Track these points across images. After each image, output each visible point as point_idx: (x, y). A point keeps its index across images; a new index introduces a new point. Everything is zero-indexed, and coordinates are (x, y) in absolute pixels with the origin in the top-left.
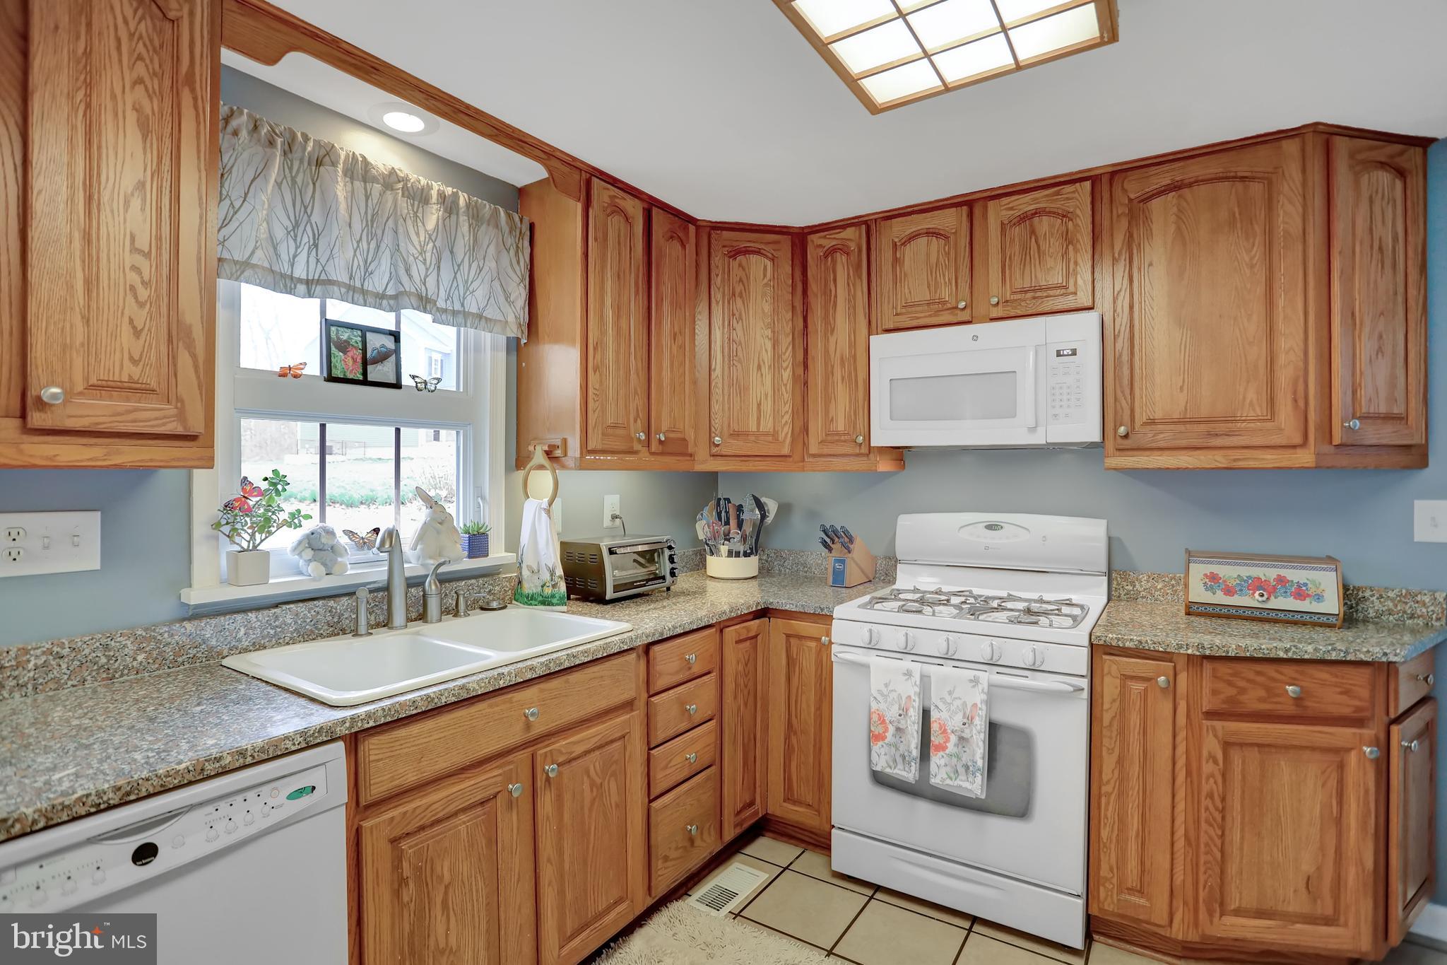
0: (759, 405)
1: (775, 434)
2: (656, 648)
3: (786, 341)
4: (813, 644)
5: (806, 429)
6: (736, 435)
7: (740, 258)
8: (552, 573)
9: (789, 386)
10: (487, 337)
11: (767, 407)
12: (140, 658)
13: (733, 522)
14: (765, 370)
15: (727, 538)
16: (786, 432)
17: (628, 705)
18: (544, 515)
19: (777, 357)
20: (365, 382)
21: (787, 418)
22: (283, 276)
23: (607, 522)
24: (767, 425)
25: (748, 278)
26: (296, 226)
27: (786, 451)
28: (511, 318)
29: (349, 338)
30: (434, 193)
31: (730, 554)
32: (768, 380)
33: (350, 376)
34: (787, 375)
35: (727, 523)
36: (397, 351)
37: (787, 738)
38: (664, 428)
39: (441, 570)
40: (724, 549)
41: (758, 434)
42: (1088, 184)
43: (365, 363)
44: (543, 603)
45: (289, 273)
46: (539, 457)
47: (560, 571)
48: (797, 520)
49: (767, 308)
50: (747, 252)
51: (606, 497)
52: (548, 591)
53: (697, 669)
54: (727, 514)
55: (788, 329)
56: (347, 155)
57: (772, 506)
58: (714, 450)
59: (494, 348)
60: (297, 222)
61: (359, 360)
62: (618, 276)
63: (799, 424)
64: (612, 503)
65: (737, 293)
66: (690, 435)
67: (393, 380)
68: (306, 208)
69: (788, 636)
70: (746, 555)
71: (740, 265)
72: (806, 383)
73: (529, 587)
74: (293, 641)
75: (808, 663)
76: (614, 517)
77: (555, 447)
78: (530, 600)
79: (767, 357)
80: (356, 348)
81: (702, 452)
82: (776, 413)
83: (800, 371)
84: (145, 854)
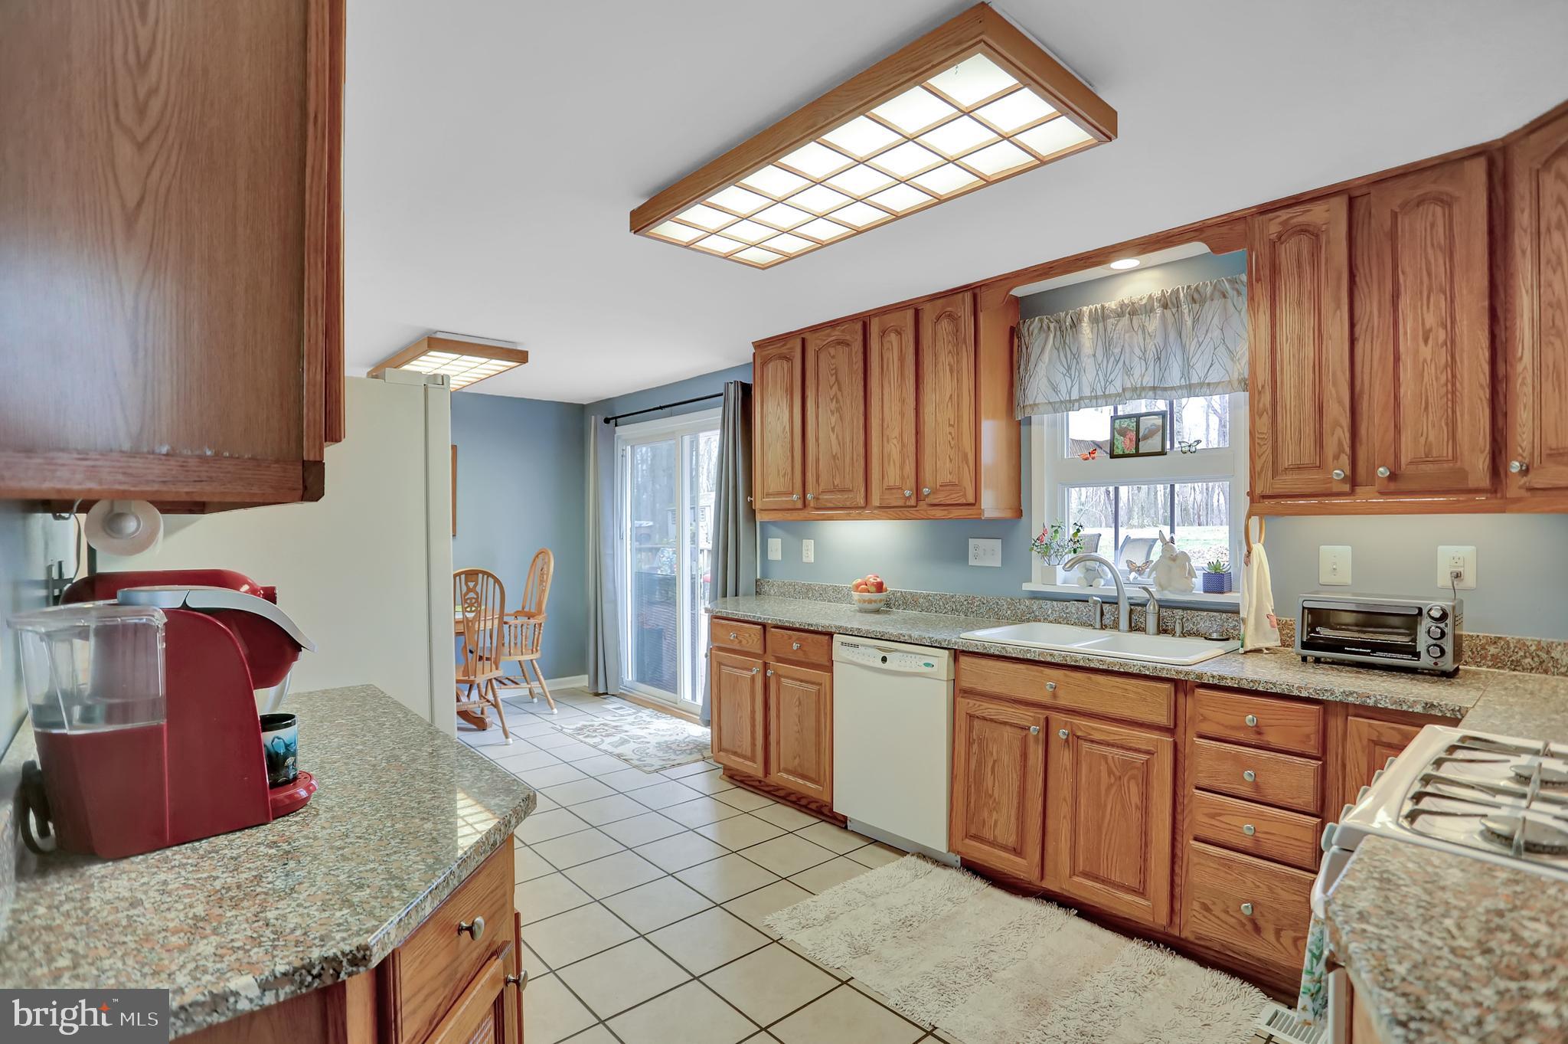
12: (1009, 612)
20: (1137, 454)
22: (1065, 402)
26: (1069, 369)
29: (1128, 425)
33: (1127, 452)
36: (1164, 426)
43: (1138, 440)
45: (1068, 398)
51: (1441, 548)
60: (1068, 366)
61: (1134, 439)
67: (1159, 449)
68: (1074, 355)
74: (1075, 624)
80: (1132, 431)
84: (884, 659)
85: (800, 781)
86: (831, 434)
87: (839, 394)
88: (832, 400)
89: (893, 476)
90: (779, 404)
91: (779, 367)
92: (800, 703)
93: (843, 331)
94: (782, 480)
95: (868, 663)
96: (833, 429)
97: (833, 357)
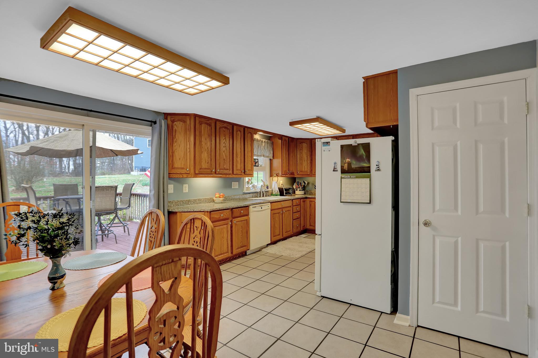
0: (305, 167)
1: (307, 171)
2: (293, 200)
3: (309, 157)
4: (314, 202)
5: (312, 170)
6: (301, 171)
7: (301, 144)
8: (278, 191)
9: (309, 164)
10: (267, 159)
11: (306, 167)
13: (300, 185)
14: (305, 161)
15: (299, 187)
16: (309, 171)
17: (290, 206)
18: (276, 183)
19: (307, 159)
20: (255, 166)
21: (309, 169)
23: (281, 185)
24: (306, 170)
25: (303, 147)
27: (309, 174)
28: (271, 156)
30: (264, 141)
31: (300, 190)
32: (306, 162)
34: (309, 162)
35: (299, 185)
36: (258, 161)
37: (310, 217)
38: (291, 171)
39: (265, 190)
40: (299, 190)
41: (305, 171)
42: (352, 137)
44: (276, 196)
46: (275, 175)
47: (279, 191)
48: (310, 185)
49: (306, 151)
50: (302, 143)
52: (277, 194)
53: (298, 204)
54: (299, 184)
55: (309, 155)
56: (257, 139)
57: (306, 182)
58: (298, 174)
59: (268, 160)
62: (285, 150)
63: (311, 170)
64: (281, 182)
65: (301, 149)
66: (294, 171)
67: (258, 165)
69: (310, 201)
70: (302, 190)
71: (302, 145)
72: (312, 163)
73: (274, 193)
75: (313, 205)
76: (282, 184)
77: (277, 174)
78: (274, 195)
79: (306, 159)
81: (296, 174)
82: (307, 168)
83: (311, 161)
84: (262, 208)
85: (242, 249)
86: (223, 153)
87: (226, 142)
88: (224, 143)
89: (239, 167)
90: (206, 139)
91: (206, 127)
92: (242, 227)
93: (227, 125)
94: (207, 164)
95: (258, 210)
96: (224, 151)
97: (224, 131)
